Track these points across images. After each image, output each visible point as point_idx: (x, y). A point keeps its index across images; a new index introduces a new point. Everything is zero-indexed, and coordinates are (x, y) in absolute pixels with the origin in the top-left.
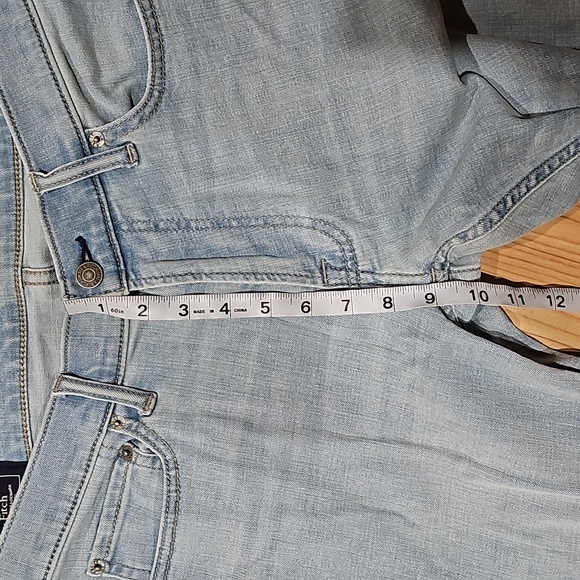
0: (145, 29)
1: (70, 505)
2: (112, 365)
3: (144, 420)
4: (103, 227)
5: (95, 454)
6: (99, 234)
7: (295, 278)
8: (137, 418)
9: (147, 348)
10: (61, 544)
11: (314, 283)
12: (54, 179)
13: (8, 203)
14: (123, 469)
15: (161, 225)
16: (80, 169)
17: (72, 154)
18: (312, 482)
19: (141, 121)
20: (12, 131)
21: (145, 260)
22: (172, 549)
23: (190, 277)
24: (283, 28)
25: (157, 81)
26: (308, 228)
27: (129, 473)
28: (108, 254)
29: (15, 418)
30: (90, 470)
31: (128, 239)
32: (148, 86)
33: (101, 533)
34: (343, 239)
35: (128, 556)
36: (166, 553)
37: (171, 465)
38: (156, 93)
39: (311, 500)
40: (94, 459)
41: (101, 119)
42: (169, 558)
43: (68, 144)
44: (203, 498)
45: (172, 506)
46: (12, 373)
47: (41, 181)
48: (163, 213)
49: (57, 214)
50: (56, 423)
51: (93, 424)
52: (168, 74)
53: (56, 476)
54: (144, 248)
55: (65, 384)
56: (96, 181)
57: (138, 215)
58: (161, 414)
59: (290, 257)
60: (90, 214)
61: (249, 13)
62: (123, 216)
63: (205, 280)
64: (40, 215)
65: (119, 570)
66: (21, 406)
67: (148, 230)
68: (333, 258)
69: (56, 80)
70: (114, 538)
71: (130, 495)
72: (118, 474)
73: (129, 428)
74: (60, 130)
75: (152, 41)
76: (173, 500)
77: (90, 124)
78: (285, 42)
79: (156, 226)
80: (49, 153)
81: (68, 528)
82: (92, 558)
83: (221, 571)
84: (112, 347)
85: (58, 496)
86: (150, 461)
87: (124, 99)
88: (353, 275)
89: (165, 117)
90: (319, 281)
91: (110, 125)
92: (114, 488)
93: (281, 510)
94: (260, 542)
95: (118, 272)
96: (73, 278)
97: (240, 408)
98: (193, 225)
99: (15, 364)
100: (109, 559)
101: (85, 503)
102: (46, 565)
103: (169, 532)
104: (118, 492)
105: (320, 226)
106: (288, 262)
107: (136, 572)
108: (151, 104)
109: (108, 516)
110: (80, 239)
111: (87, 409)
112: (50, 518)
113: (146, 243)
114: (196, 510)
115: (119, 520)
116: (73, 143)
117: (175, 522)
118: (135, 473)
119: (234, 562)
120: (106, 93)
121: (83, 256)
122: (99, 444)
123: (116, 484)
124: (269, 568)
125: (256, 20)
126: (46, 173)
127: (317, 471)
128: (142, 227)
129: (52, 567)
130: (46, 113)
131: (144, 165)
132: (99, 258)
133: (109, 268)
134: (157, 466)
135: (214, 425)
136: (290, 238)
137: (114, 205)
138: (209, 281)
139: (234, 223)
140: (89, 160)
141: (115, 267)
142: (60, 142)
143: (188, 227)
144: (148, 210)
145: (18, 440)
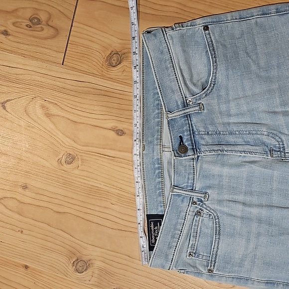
0: (211, 62)
1: (180, 232)
2: (191, 183)
3: (205, 202)
4: (189, 133)
5: (187, 214)
6: (187, 135)
7: (260, 154)
8: (202, 201)
9: (203, 177)
10: (178, 246)
11: (267, 156)
12: (173, 115)
13: (158, 122)
14: (198, 219)
15: (210, 133)
16: (183, 112)
17: (180, 106)
18: (270, 224)
19: (206, 95)
20: (161, 97)
21: (203, 145)
22: (218, 248)
23: (219, 151)
24: (262, 63)
25: (213, 80)
26: (266, 135)
27: (200, 220)
28: (190, 142)
29: (160, 199)
30: (186, 219)
31: (197, 137)
32: (210, 82)
33: (191, 242)
34: (280, 140)
35: (201, 251)
36: (215, 250)
37: (216, 218)
38: (212, 85)
39: (271, 230)
40: (187, 216)
41: (192, 94)
42: (217, 251)
43: (179, 103)
44: (229, 230)
45: (218, 232)
46: (159, 182)
47: (169, 115)
48: (211, 128)
49: (174, 127)
50: (173, 203)
51: (186, 203)
52: (217, 78)
53: (174, 222)
54: (203, 141)
55: (175, 190)
56: (188, 116)
57: (201, 129)
58: (211, 200)
59: (258, 146)
60: (185, 128)
61: (250, 57)
62: (196, 129)
63: (225, 153)
64: (168, 127)
65: (198, 256)
66: (162, 194)
67: (205, 134)
68: (275, 147)
69: (177, 80)
70: (196, 244)
71: (201, 228)
72: (196, 221)
73: (199, 205)
74: (177, 98)
75: (213, 66)
76: (218, 230)
77: (188, 96)
78: (262, 68)
79: (208, 133)
80: (173, 105)
81: (179, 241)
82: (188, 252)
83: (237, 257)
84: (191, 176)
85: (175, 229)
86: (208, 216)
87: (200, 87)
88: (283, 154)
89: (215, 94)
90: (269, 155)
91: (195, 96)
92: (195, 226)
93: (259, 235)
94: (252, 246)
95: (193, 149)
96: (176, 151)
97: (241, 198)
98: (222, 133)
99: (160, 180)
100: (194, 252)
101: (185, 231)
102: (173, 253)
103: (217, 242)
104: (196, 227)
105: (271, 135)
106: (257, 148)
107: (204, 257)
108: (210, 89)
109: (193, 236)
110: (180, 137)
111: (183, 198)
112: (173, 237)
113: (204, 139)
114: (226, 234)
115: (198, 238)
116: (181, 103)
117: (219, 238)
118: (203, 220)
119: (241, 253)
120: (194, 85)
121: (181, 143)
122: (188, 210)
123: (195, 224)
124: (255, 255)
125: (252, 60)
126: (171, 112)
127: (272, 220)
128: (203, 133)
129: (175, 254)
130: (173, 91)
131: (205, 111)
132: (186, 144)
133: (190, 147)
134: (211, 217)
135: (231, 204)
136: (258, 139)
137: (193, 125)
138: (226, 153)
139: (237, 133)
140: (186, 109)
141: (191, 147)
142: (177, 102)
143: (220, 133)
144: (206, 128)
145: (161, 206)
